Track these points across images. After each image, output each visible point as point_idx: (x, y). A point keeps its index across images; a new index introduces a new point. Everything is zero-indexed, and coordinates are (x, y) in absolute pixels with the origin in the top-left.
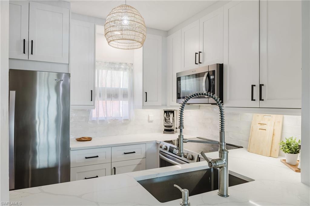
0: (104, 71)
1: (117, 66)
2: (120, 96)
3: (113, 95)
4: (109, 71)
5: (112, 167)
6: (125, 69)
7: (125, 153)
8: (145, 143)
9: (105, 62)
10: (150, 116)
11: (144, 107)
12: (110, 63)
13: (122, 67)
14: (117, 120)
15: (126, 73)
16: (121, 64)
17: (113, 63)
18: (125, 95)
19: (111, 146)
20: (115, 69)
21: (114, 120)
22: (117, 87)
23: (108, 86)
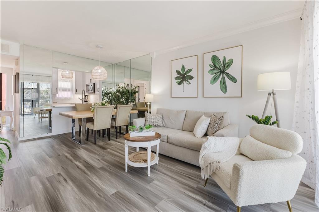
0: (61, 82)
1: (66, 81)
2: (67, 90)
3: (65, 90)
4: (63, 82)
6: (69, 82)
11: (76, 94)
18: (69, 90)
20: (65, 81)
22: (66, 87)
23: (63, 87)
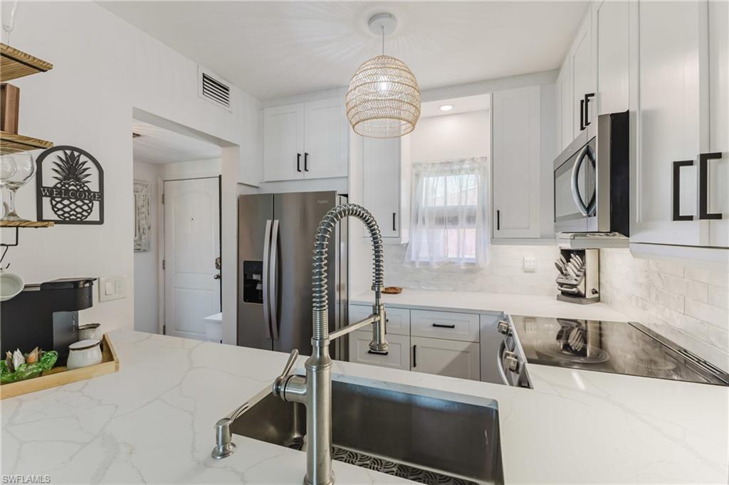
0: (432, 179)
1: (456, 166)
2: (462, 221)
3: (447, 219)
5: (412, 346)
6: (472, 170)
7: (434, 325)
8: (479, 313)
9: (433, 164)
10: (526, 259)
11: (495, 240)
12: (442, 163)
13: (466, 166)
14: (454, 263)
15: (472, 176)
16: (462, 161)
17: (448, 163)
18: (471, 219)
19: (411, 308)
20: (452, 172)
21: (446, 264)
23: (440, 203)
